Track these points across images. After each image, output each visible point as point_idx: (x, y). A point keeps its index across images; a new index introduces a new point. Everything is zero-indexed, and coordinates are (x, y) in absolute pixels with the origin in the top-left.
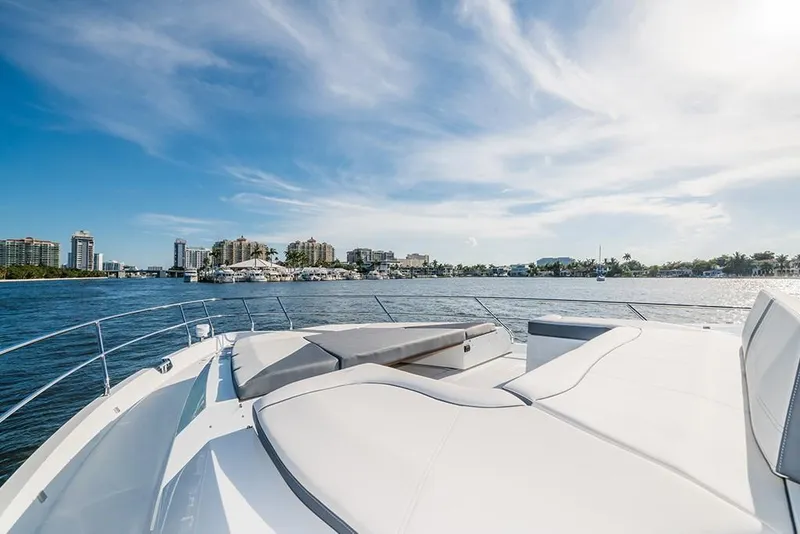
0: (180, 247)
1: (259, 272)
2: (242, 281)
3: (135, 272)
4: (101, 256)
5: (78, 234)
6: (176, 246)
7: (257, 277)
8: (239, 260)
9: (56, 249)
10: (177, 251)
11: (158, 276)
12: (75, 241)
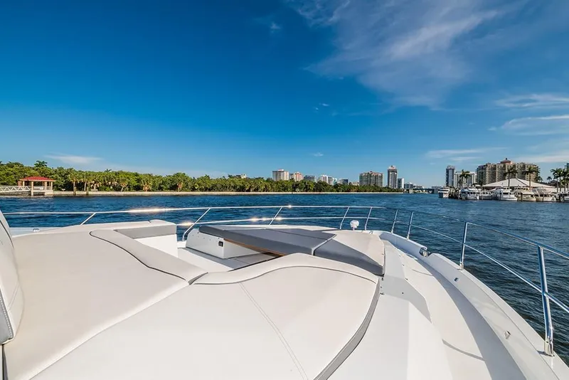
0: (450, 172)
1: (509, 191)
2: (486, 199)
3: (422, 190)
4: (403, 180)
5: (390, 168)
6: (448, 171)
7: (505, 196)
8: (493, 180)
9: (381, 177)
10: (448, 175)
11: (433, 193)
12: (389, 172)
